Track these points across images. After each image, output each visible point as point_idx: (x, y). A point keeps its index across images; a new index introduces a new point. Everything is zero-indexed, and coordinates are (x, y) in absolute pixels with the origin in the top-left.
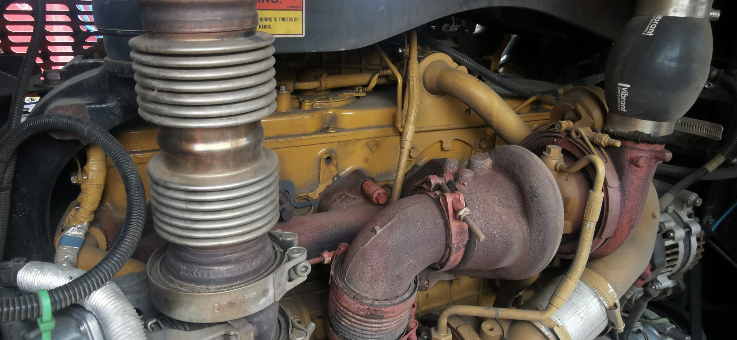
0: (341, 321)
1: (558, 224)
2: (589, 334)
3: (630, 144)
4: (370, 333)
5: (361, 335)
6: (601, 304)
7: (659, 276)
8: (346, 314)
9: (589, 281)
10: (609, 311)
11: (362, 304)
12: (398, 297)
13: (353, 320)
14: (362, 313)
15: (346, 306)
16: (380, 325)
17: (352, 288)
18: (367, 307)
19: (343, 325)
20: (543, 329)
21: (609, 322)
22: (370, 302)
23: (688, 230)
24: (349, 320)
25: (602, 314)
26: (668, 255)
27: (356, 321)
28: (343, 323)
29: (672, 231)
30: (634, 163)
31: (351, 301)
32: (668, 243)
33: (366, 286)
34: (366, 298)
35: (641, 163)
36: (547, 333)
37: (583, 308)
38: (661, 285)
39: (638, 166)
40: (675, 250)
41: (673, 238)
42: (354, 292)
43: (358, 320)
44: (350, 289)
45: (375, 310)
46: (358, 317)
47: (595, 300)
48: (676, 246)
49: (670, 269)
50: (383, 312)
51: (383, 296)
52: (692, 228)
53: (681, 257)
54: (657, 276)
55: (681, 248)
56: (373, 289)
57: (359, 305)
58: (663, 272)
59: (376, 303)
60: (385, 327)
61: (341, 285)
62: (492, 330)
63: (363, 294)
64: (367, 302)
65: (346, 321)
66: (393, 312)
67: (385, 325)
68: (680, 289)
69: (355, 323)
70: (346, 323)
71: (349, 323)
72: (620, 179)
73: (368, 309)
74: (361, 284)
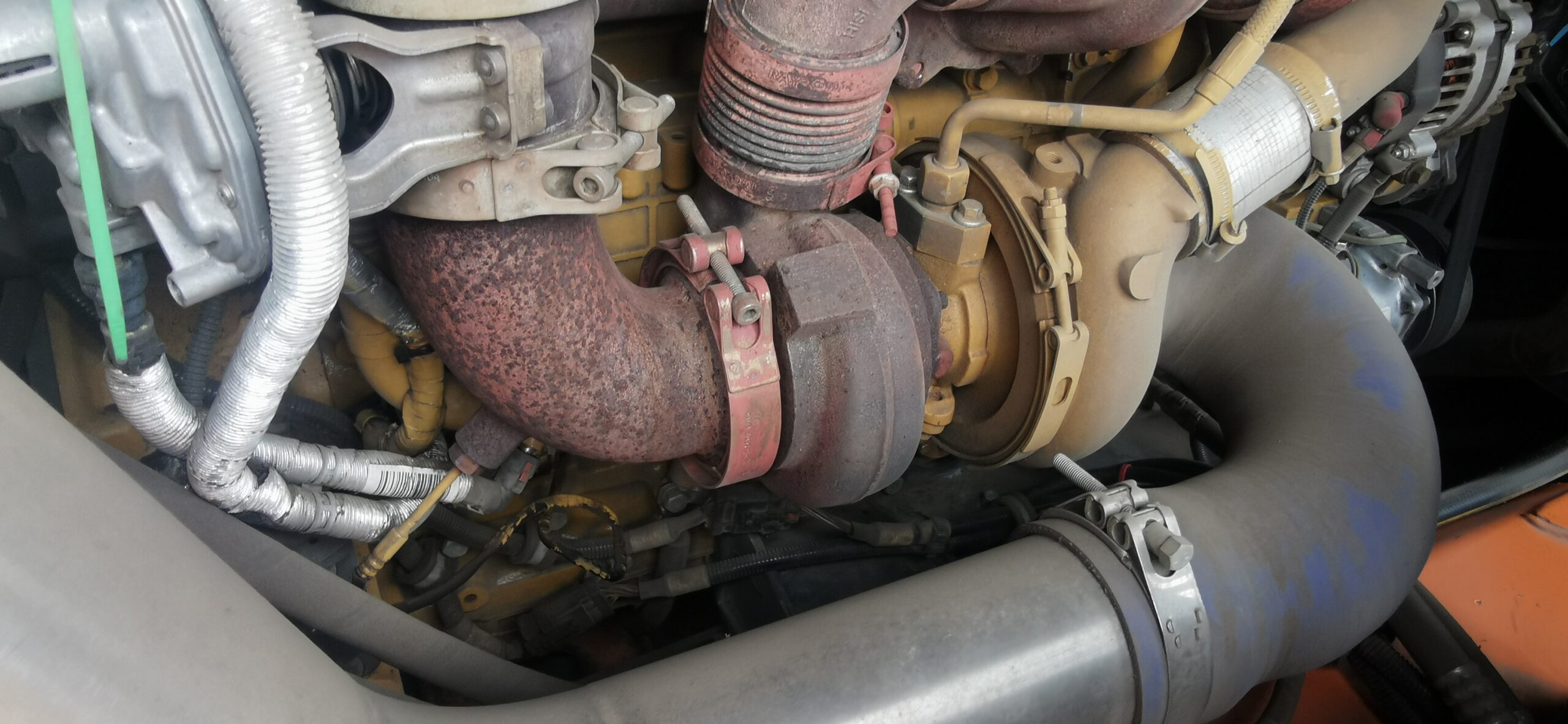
0: (729, 113)
2: (1268, 178)
4: (793, 139)
5: (773, 144)
6: (1302, 117)
7: (1413, 131)
8: (742, 92)
9: (1284, 70)
10: (1316, 136)
11: (780, 62)
12: (860, 55)
13: (758, 106)
14: (779, 86)
15: (741, 69)
16: (817, 120)
17: (759, 29)
18: (791, 69)
19: (734, 122)
20: (1171, 157)
21: (1313, 158)
22: (798, 59)
23: (1504, 27)
24: (748, 108)
25: (1301, 139)
26: (1445, 81)
27: (763, 108)
28: (734, 117)
29: (1469, 25)
31: (754, 54)
32: (1455, 52)
33: (791, 20)
34: (790, 50)
36: (1180, 166)
37: (1263, 122)
38: (1415, 149)
40: (1465, 70)
41: (1467, 42)
42: (763, 38)
43: (768, 105)
44: (755, 31)
45: (810, 78)
46: (770, 98)
47: (1293, 108)
48: (1469, 61)
49: (1442, 116)
50: (826, 83)
51: (829, 46)
52: (1513, 22)
53: (1472, 88)
54: (1410, 131)
55: (1478, 70)
56: (808, 26)
57: (774, 64)
58: (1426, 120)
59: (813, 62)
60: (828, 126)
61: (733, 24)
62: (1058, 161)
63: (784, 42)
64: (792, 59)
65: (742, 110)
66: (849, 88)
67: (827, 120)
68: (1444, 179)
69: (761, 114)
70: (742, 116)
71: (748, 114)
73: (795, 74)
74: (780, 15)
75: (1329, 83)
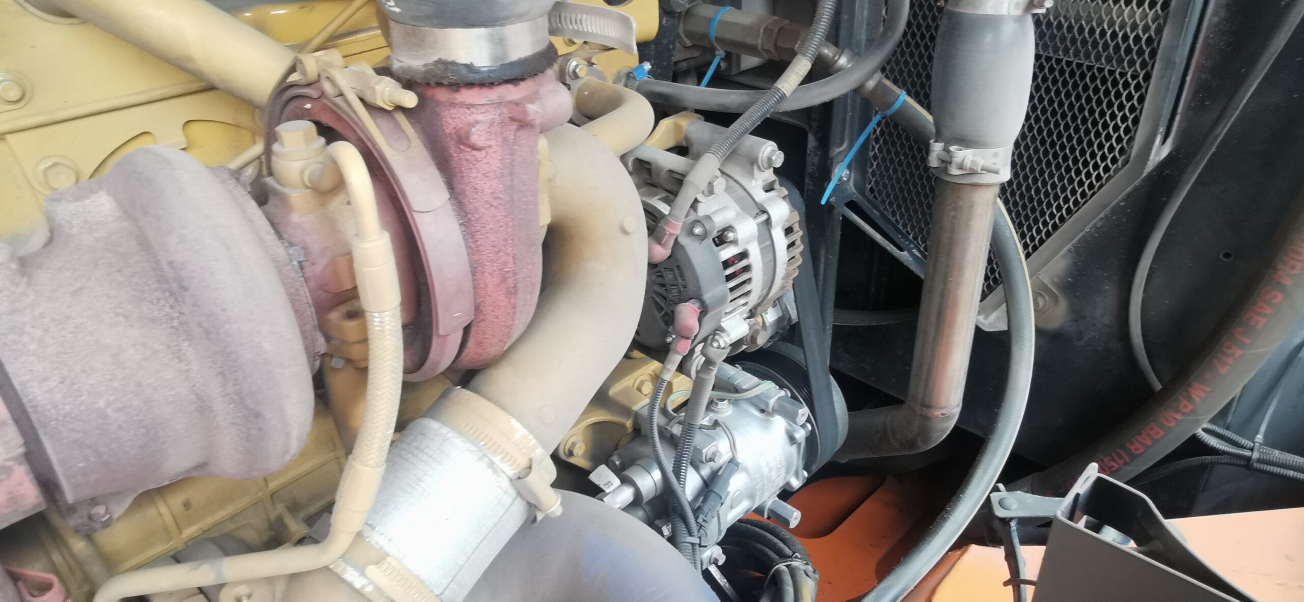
2: (475, 547)
3: (442, 95)
7: (723, 320)
9: (468, 425)
10: (518, 480)
20: (350, 575)
23: (764, 217)
25: (501, 493)
26: (729, 278)
29: (729, 228)
30: (463, 140)
32: (727, 253)
35: (477, 138)
38: (729, 336)
39: (474, 148)
40: (743, 263)
41: (735, 242)
48: (744, 255)
49: (742, 301)
52: (770, 212)
53: (757, 275)
54: (720, 320)
55: (756, 257)
58: (728, 310)
72: (451, 185)
75: (516, 425)
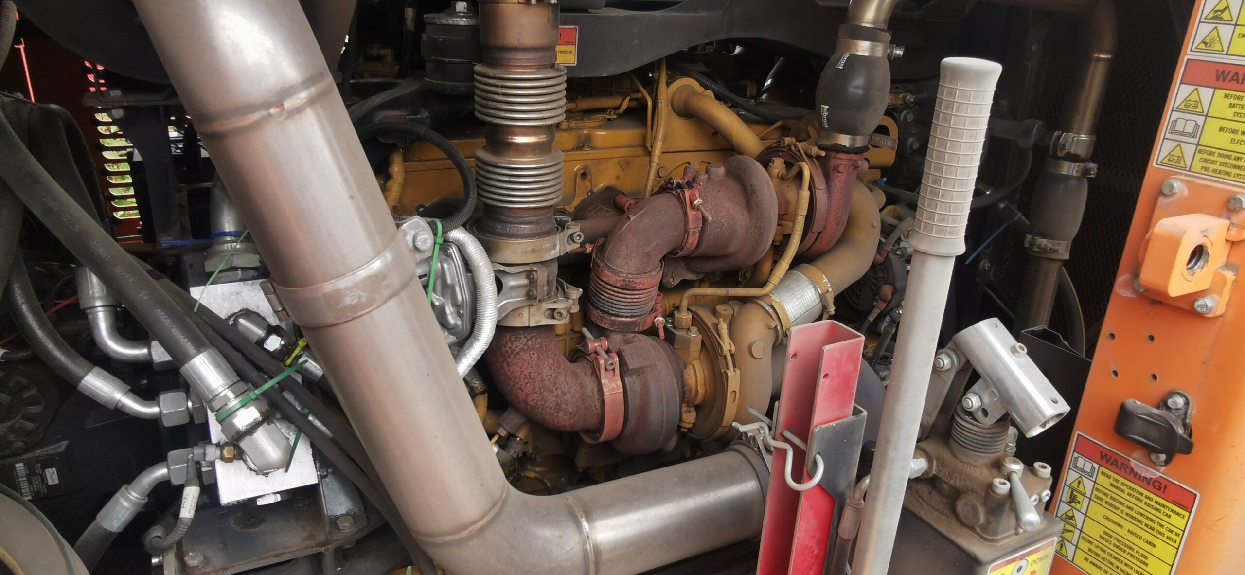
0: (600, 296)
1: (772, 214)
2: (804, 313)
3: (833, 154)
4: (624, 304)
5: (617, 306)
6: (815, 290)
8: (605, 288)
9: (807, 274)
10: (822, 297)
11: (619, 276)
12: (646, 273)
13: (611, 292)
14: (618, 285)
15: (605, 280)
16: (633, 297)
17: (610, 265)
18: (622, 278)
19: (602, 299)
20: (764, 305)
21: (823, 305)
22: (625, 275)
24: (608, 293)
25: (816, 298)
27: (613, 293)
28: (602, 297)
30: (836, 169)
31: (610, 274)
33: (622, 262)
34: (622, 272)
35: (841, 169)
36: (768, 308)
37: (799, 292)
39: (839, 172)
42: (612, 269)
43: (615, 292)
44: (609, 266)
45: (629, 281)
46: (615, 289)
47: (811, 286)
50: (635, 283)
51: (635, 271)
56: (628, 264)
57: (617, 277)
59: (630, 276)
60: (636, 299)
61: (601, 265)
62: (725, 310)
63: (620, 270)
64: (623, 275)
65: (605, 294)
66: (643, 284)
67: (636, 296)
69: (613, 295)
70: (605, 296)
71: (608, 296)
72: (827, 183)
73: (624, 280)
74: (618, 261)
75: (825, 278)
